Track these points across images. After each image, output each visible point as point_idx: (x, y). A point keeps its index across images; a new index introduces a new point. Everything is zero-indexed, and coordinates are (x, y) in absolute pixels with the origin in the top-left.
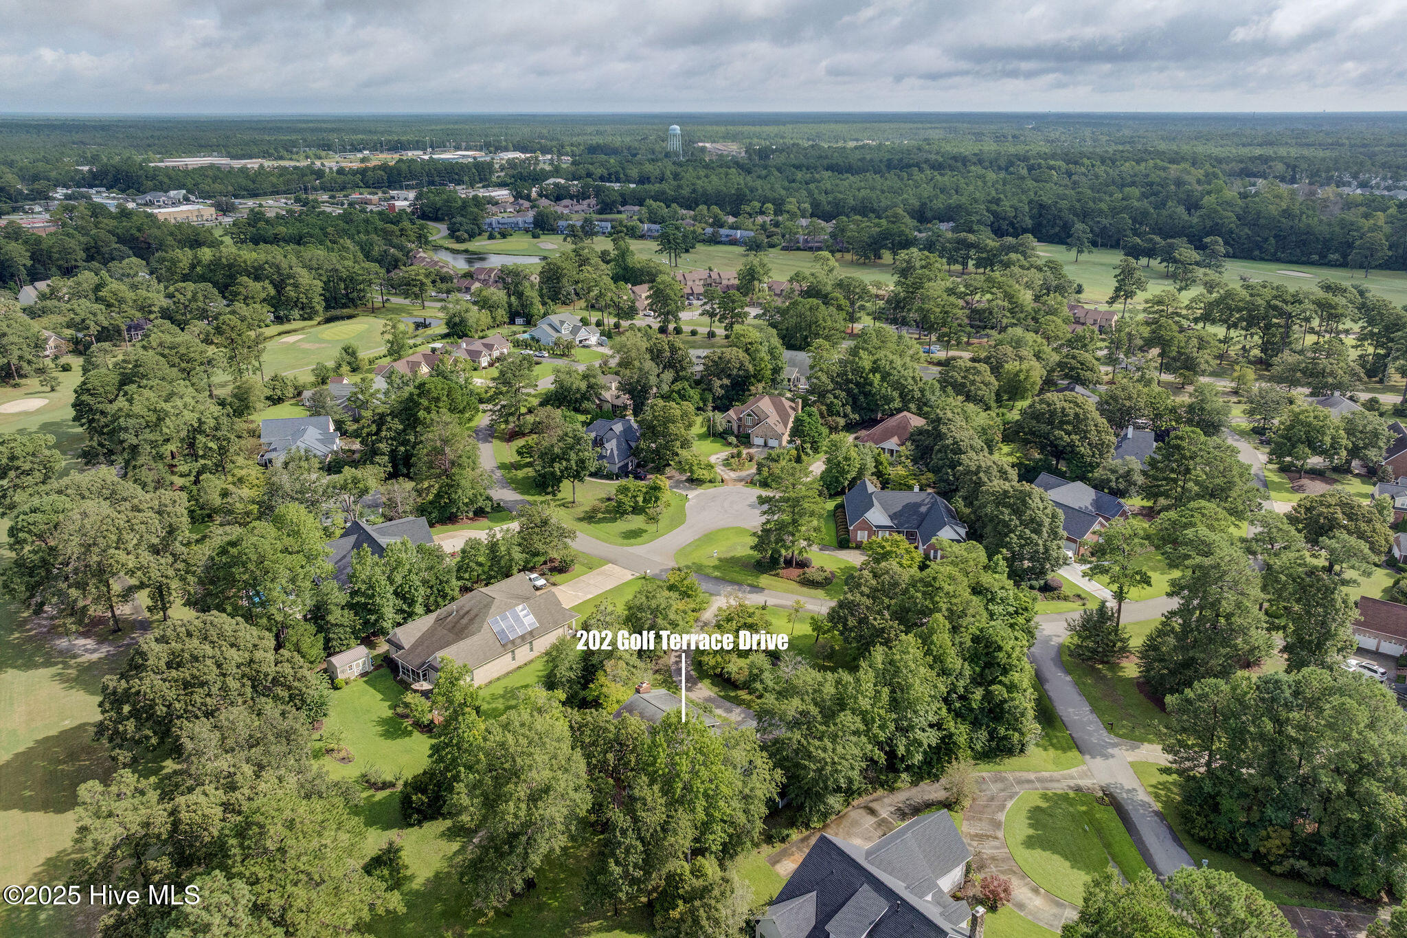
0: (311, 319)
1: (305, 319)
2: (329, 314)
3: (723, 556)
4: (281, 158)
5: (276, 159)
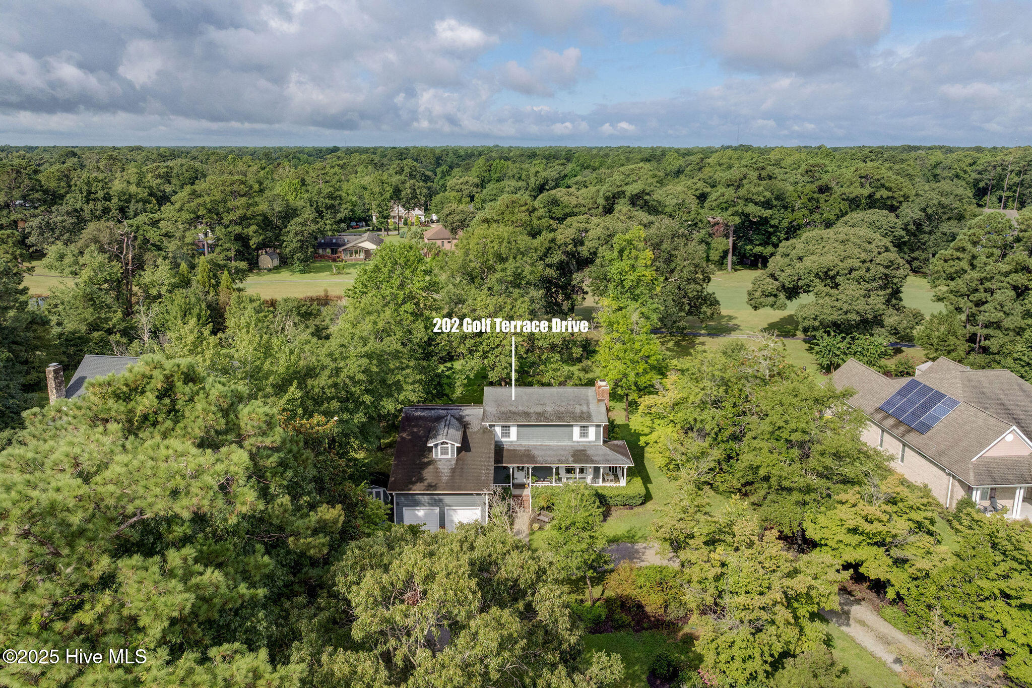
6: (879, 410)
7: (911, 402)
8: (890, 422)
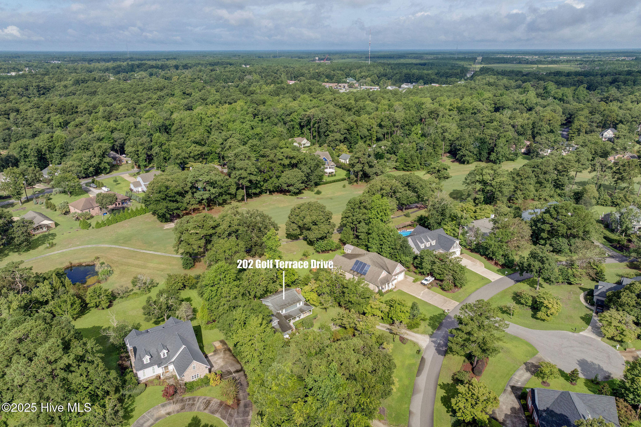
6: (351, 270)
7: (359, 267)
8: (356, 273)
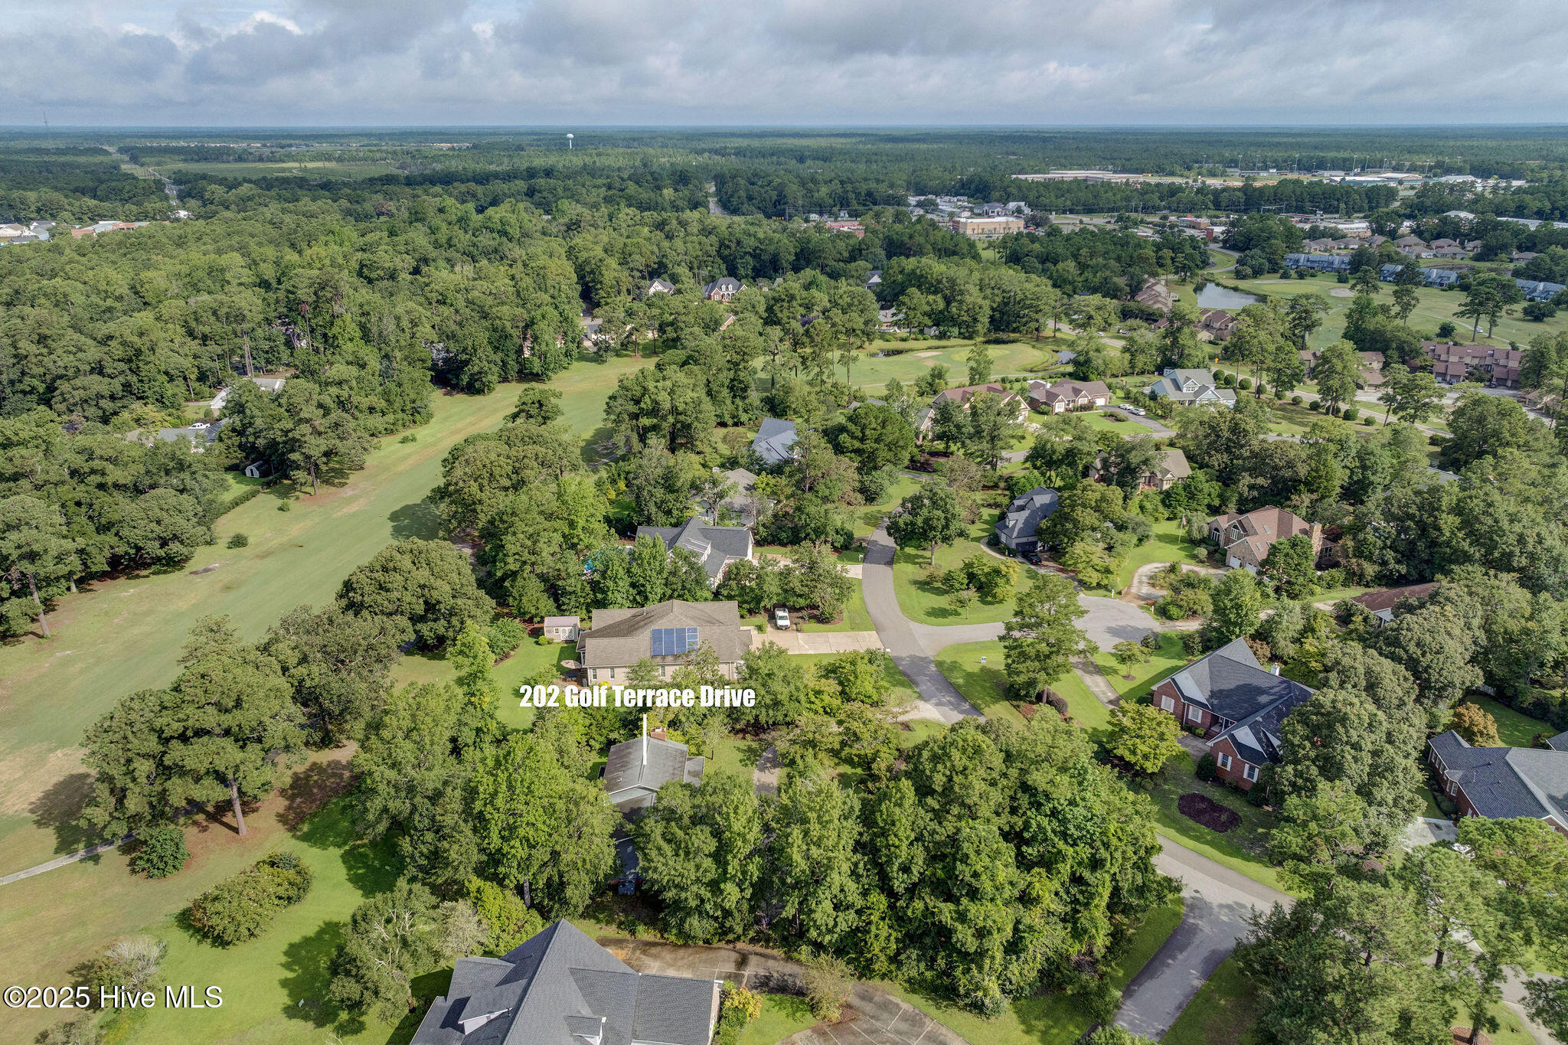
0: (970, 338)
1: (965, 338)
2: (993, 336)
3: (989, 666)
4: (1172, 174)
5: (1167, 175)
